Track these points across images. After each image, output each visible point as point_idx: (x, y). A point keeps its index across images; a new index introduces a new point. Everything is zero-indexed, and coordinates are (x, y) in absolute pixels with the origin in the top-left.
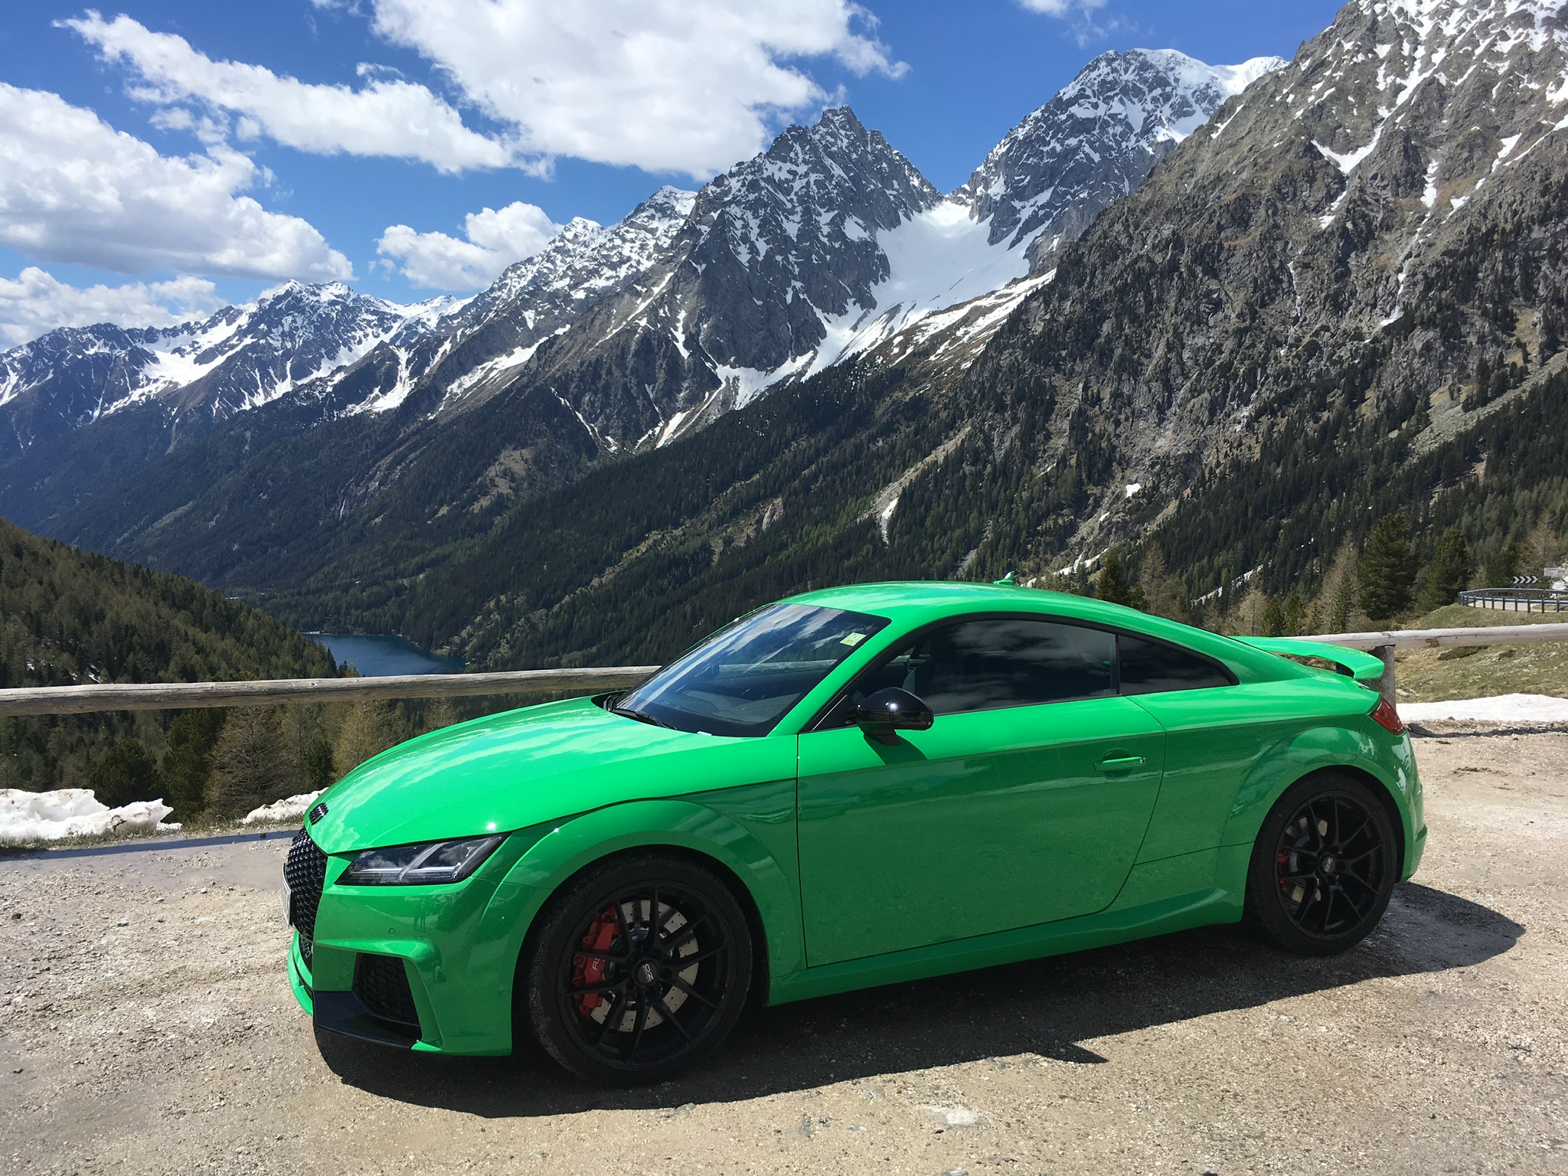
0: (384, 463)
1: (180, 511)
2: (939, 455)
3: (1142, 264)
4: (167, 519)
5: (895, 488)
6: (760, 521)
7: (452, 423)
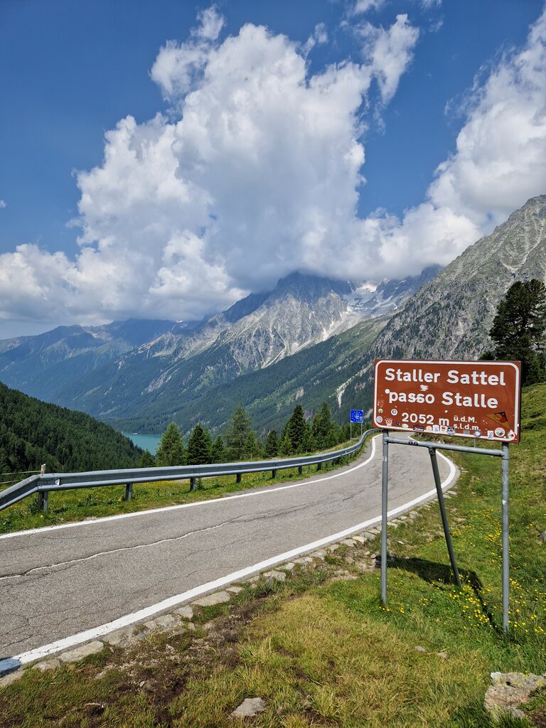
0: (165, 373)
1: (95, 389)
2: (361, 373)
3: (437, 306)
4: (91, 392)
5: (344, 385)
6: (295, 396)
7: (190, 360)
